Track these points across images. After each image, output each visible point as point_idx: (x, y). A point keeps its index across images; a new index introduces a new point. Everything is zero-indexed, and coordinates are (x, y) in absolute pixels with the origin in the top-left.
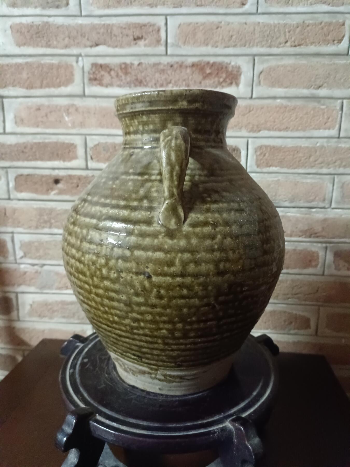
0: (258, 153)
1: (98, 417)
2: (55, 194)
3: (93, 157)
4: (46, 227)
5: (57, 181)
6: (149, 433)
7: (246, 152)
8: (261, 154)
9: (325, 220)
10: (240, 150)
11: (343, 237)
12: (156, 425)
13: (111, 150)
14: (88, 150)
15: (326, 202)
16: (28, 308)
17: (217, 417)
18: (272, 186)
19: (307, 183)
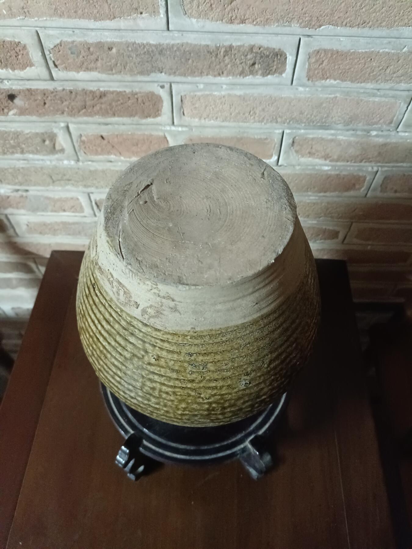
0: (313, 60)
1: (145, 442)
2: (14, 115)
3: (57, 63)
4: (17, 153)
5: (12, 97)
6: (187, 457)
7: (295, 59)
8: (317, 61)
9: (385, 145)
10: (286, 55)
11: (401, 162)
12: (192, 448)
13: (83, 53)
14: (47, 53)
15: (392, 125)
16: (24, 227)
17: (239, 436)
18: (324, 105)
19: (374, 102)
